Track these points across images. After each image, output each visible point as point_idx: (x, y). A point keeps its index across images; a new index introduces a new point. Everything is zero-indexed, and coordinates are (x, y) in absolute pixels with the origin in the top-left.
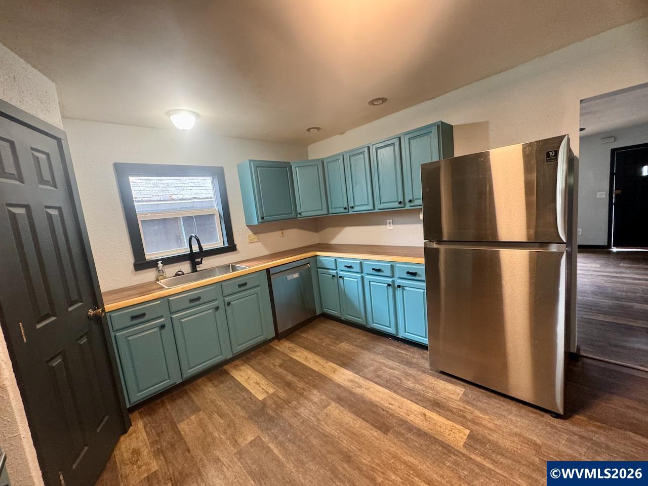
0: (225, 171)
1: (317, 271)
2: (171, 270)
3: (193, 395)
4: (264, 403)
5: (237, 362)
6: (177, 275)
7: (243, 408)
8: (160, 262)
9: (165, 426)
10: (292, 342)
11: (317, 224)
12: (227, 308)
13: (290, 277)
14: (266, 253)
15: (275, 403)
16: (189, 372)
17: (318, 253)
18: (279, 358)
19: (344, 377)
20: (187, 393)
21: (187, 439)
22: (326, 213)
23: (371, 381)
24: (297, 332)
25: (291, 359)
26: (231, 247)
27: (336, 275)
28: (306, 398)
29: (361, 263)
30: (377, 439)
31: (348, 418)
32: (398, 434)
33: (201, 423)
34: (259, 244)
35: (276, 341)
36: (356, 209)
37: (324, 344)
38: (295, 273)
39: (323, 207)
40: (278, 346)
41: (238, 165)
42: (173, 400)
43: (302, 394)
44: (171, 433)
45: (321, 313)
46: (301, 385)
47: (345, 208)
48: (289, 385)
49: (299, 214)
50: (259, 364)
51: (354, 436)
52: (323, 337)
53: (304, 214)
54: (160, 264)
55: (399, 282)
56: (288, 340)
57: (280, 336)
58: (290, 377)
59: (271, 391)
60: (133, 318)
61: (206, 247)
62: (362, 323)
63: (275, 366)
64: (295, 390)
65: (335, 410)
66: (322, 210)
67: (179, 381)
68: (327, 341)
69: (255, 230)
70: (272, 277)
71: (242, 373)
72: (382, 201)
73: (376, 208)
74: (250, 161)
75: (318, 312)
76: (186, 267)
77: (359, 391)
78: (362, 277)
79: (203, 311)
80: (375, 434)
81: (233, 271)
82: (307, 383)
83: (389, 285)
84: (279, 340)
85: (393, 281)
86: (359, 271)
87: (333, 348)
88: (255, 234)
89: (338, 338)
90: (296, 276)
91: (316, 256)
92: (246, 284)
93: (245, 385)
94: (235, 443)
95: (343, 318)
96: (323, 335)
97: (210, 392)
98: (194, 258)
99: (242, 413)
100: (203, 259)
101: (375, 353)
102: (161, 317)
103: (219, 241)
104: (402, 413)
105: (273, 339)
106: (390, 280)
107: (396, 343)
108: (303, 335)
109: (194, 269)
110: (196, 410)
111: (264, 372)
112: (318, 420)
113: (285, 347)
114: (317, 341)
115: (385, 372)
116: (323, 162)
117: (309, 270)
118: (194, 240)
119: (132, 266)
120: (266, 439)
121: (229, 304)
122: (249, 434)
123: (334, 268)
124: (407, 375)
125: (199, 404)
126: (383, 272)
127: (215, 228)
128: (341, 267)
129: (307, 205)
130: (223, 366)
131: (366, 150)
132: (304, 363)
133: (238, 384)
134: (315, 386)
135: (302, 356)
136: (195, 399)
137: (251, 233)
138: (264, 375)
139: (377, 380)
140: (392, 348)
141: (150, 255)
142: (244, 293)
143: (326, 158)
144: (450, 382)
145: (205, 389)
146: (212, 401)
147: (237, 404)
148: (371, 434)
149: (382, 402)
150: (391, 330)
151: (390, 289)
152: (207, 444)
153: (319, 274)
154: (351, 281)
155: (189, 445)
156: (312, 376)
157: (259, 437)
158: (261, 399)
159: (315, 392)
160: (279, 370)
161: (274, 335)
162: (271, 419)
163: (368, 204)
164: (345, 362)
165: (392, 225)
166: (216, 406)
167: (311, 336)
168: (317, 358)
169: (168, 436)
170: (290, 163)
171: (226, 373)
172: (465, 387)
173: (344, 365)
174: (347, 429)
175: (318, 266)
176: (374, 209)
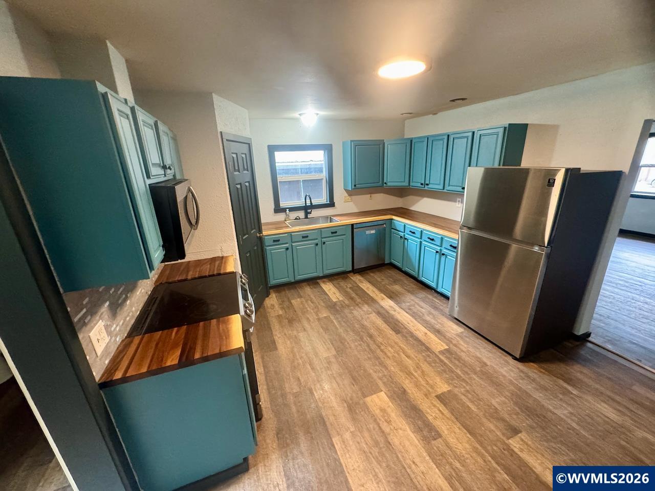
0: (333, 148)
1: (391, 231)
2: (293, 215)
3: (299, 290)
4: (335, 304)
5: (325, 280)
6: (296, 219)
7: (324, 302)
8: (288, 210)
9: (286, 299)
10: (363, 277)
11: (401, 192)
12: (323, 245)
13: (368, 232)
14: (356, 210)
15: (341, 305)
16: (299, 278)
17: (394, 217)
18: (351, 284)
19: (387, 303)
20: (296, 288)
21: (295, 307)
22: (407, 185)
23: (404, 310)
24: (368, 271)
25: (358, 286)
26: (331, 204)
27: (403, 236)
28: (360, 308)
29: (422, 231)
30: (391, 334)
31: (379, 322)
32: (403, 336)
33: (302, 303)
34: (351, 203)
35: (352, 274)
36: (430, 186)
37: (383, 283)
38: (372, 229)
39: (406, 179)
40: (352, 276)
41: (343, 143)
42: (289, 289)
43: (358, 305)
44: (288, 303)
45: (389, 262)
46: (359, 300)
47: (422, 184)
48: (352, 298)
49: (385, 183)
50: (338, 284)
51: (378, 329)
52: (384, 279)
53: (389, 184)
54: (288, 211)
55: (444, 251)
56: (360, 275)
57: (355, 271)
58: (354, 295)
59: (341, 299)
60: (274, 241)
61: (315, 202)
62: (415, 275)
63: (347, 287)
64: (355, 302)
65: (374, 317)
66: (404, 182)
67: (293, 281)
68: (386, 281)
69: (350, 193)
70: (355, 230)
71: (327, 286)
72: (451, 184)
73: (445, 189)
74: (351, 141)
75: (387, 262)
76: (301, 214)
77: (392, 312)
78: (421, 242)
79: (309, 244)
80: (391, 332)
81: (330, 222)
82: (363, 301)
83: (437, 252)
84: (354, 274)
85: (441, 250)
86: (419, 237)
87: (388, 286)
88: (349, 195)
89: (395, 281)
90: (373, 232)
91: (392, 219)
92: (336, 232)
93: (327, 292)
94: (317, 315)
95: (403, 269)
96: (385, 277)
97: (308, 290)
98: (307, 209)
99: (323, 304)
100: (313, 210)
101: (416, 296)
102: (287, 243)
103: (324, 199)
104: (412, 329)
105: (350, 272)
106: (439, 248)
107: (436, 295)
108: (372, 274)
109: (306, 217)
110: (301, 297)
111: (339, 288)
112: (362, 318)
113: (357, 278)
114: (379, 279)
115: (416, 308)
116: (411, 141)
117: (385, 229)
118: (308, 197)
119: (273, 210)
120: (332, 317)
121: (324, 243)
122: (324, 314)
123: (403, 231)
124: (430, 313)
125: (302, 294)
126: (435, 241)
127: (322, 189)
128: (407, 231)
129: (393, 177)
130: (316, 280)
131: (446, 137)
132: (366, 290)
133: (324, 291)
134: (367, 304)
135: (366, 286)
136: (300, 292)
137: (346, 195)
138: (339, 291)
139: (408, 311)
140: (430, 297)
141: (283, 204)
142: (334, 238)
143: (415, 138)
144: (457, 324)
145: (306, 288)
146: (309, 295)
147: (321, 299)
148: (389, 332)
149: (404, 321)
150: (433, 285)
151: (438, 255)
152: (304, 312)
153: (392, 235)
154: (413, 243)
155: (296, 310)
156: (367, 298)
157: (329, 316)
158: (334, 301)
159: (366, 306)
160: (349, 290)
161: (351, 269)
162: (337, 311)
163: (439, 184)
164: (392, 296)
165: (460, 203)
166: (310, 297)
167: (377, 276)
168: (375, 290)
169: (287, 303)
170: (384, 140)
171: (318, 283)
172: (465, 329)
173: (391, 297)
174: (376, 326)
175: (393, 227)
176: (444, 189)
